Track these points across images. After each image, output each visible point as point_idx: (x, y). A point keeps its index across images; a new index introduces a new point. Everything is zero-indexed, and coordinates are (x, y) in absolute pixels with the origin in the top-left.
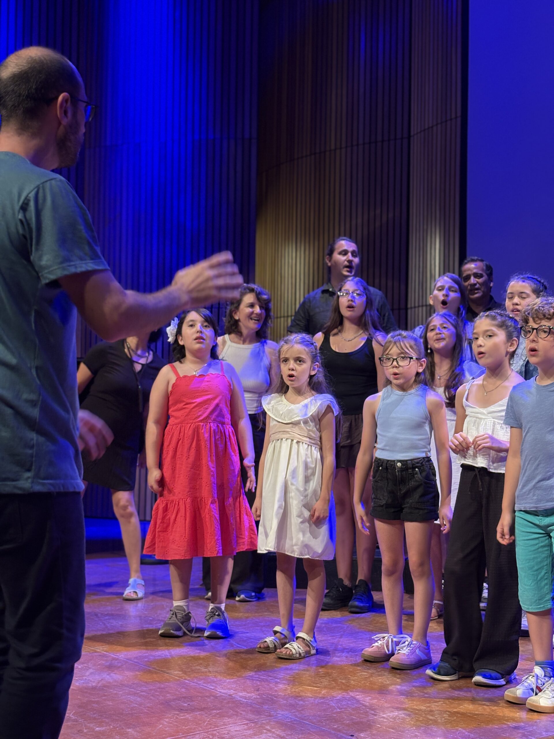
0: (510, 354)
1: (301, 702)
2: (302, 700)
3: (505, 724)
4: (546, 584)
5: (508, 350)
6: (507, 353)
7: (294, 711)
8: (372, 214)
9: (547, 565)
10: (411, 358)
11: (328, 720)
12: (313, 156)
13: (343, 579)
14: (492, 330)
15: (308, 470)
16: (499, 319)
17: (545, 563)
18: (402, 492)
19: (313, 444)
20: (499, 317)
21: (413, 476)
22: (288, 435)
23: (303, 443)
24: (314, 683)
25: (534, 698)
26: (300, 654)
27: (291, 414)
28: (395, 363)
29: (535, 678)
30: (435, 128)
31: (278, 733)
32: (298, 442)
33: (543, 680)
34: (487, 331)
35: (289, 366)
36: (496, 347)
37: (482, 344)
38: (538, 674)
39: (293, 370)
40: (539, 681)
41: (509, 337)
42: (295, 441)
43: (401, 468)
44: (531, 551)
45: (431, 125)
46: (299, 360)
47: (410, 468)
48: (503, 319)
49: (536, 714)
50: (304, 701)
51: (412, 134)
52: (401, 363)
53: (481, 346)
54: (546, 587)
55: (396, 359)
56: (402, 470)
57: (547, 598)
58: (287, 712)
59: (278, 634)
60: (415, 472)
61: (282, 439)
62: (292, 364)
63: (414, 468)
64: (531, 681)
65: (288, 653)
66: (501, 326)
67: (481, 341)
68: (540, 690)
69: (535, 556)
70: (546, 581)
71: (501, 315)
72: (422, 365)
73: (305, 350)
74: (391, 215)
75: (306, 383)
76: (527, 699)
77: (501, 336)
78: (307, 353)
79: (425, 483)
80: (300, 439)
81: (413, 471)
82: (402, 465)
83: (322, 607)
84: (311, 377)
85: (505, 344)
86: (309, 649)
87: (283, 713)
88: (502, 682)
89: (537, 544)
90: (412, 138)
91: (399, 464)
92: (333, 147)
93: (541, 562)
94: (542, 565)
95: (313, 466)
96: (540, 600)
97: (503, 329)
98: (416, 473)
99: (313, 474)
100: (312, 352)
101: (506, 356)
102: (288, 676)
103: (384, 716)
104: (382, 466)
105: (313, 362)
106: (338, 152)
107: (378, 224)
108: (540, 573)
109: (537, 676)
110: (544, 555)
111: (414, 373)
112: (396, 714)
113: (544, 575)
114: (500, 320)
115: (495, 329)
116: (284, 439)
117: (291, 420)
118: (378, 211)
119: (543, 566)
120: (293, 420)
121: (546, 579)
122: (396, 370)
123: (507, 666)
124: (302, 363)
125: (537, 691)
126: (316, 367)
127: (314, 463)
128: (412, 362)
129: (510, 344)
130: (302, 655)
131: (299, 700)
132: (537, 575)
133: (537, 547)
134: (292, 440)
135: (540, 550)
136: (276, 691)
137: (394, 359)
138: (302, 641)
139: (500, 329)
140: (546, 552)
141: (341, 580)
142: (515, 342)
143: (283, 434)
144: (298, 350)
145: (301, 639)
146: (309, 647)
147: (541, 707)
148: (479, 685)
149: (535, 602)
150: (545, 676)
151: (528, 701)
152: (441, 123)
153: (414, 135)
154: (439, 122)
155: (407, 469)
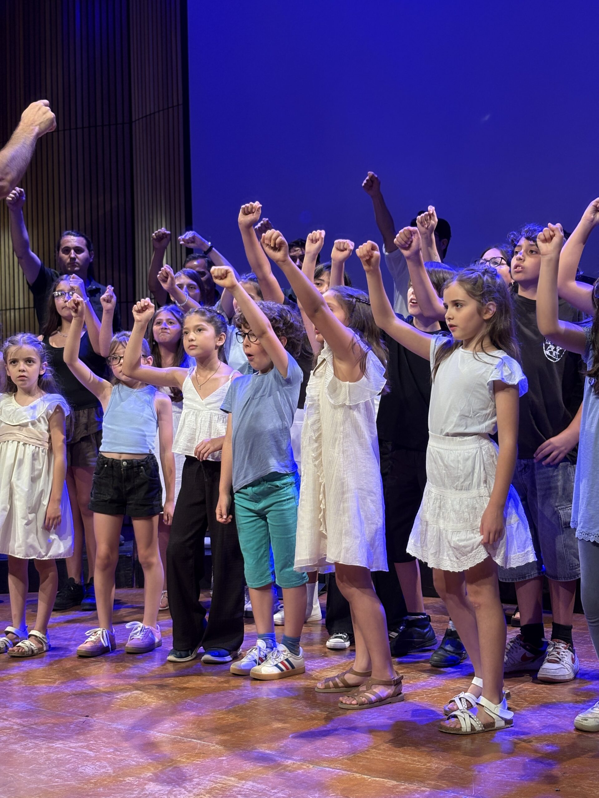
0: (219, 348)
1: (36, 693)
2: (37, 691)
3: (230, 693)
4: (266, 561)
6: (217, 346)
7: (29, 701)
9: (265, 543)
11: (63, 705)
13: (74, 577)
14: (202, 325)
15: (34, 471)
17: (264, 542)
18: (127, 489)
19: (41, 445)
20: (208, 313)
21: (139, 474)
22: (15, 437)
23: (29, 445)
24: (48, 675)
25: (257, 667)
26: (33, 651)
27: (19, 417)
29: (258, 650)
30: (157, 114)
31: (14, 721)
32: (25, 444)
33: (265, 652)
34: (198, 326)
35: (20, 366)
36: (206, 341)
37: (194, 339)
38: (260, 646)
39: (24, 371)
40: (262, 653)
41: (218, 332)
42: (21, 443)
43: (127, 467)
44: (250, 533)
45: (152, 112)
46: (29, 361)
47: (136, 467)
48: (212, 315)
49: (259, 682)
50: (39, 692)
51: (133, 120)
53: (192, 340)
54: (266, 564)
56: (127, 468)
57: (268, 574)
58: (22, 703)
59: (10, 635)
60: (140, 470)
61: (8, 441)
62: (22, 365)
63: (139, 466)
64: (254, 654)
65: (20, 651)
66: (210, 321)
67: (192, 335)
68: (262, 661)
69: (254, 536)
70: (266, 559)
71: (210, 311)
73: (34, 350)
74: (114, 203)
75: (36, 383)
76: (250, 670)
77: (210, 331)
78: (37, 354)
79: (150, 480)
80: (27, 441)
81: (138, 469)
82: (128, 464)
83: (53, 607)
84: (40, 376)
85: (215, 338)
86: (41, 646)
87: (18, 703)
88: (228, 658)
89: (255, 525)
90: (134, 124)
91: (125, 463)
93: (261, 541)
94: (261, 544)
95: (41, 467)
96: (261, 576)
97: (213, 325)
99: (39, 476)
100: (41, 352)
101: (214, 350)
102: (22, 672)
103: (118, 697)
104: (107, 464)
105: (42, 362)
107: (101, 212)
108: (260, 552)
109: (260, 648)
110: (262, 535)
112: (129, 694)
113: (264, 553)
114: (209, 316)
116: (10, 441)
117: (18, 422)
118: (101, 199)
119: (263, 545)
120: (21, 422)
121: (266, 556)
123: (233, 643)
124: (32, 363)
125: (260, 662)
126: (44, 366)
127: (41, 465)
129: (219, 339)
130: (35, 652)
131: (34, 692)
132: (258, 554)
133: (255, 528)
134: (19, 442)
135: (258, 530)
136: (10, 686)
137: (121, 358)
138: (35, 639)
139: (209, 324)
140: (264, 532)
141: (72, 579)
142: (223, 337)
143: (10, 436)
144: (28, 351)
145: (33, 637)
146: (42, 644)
147: (263, 675)
148: (207, 662)
149: (257, 579)
150: (267, 647)
151: (251, 671)
152: (163, 110)
153: (135, 121)
154: (161, 109)
155: (132, 467)
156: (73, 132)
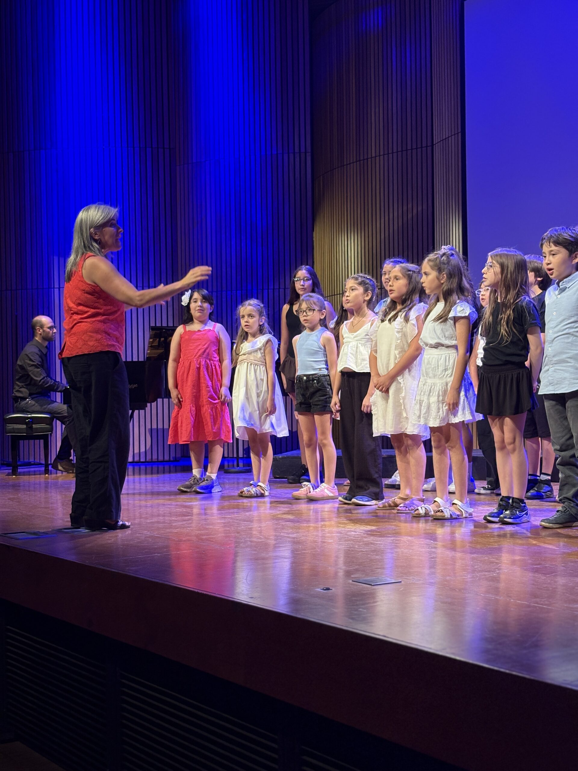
0: (367, 301)
5: (365, 299)
6: (364, 301)
8: (405, 208)
10: (314, 310)
12: (358, 163)
14: (354, 286)
16: (360, 280)
18: (308, 395)
19: (260, 364)
21: (313, 385)
23: (255, 364)
28: (305, 314)
30: (450, 138)
34: (352, 287)
35: (245, 320)
36: (356, 296)
39: (248, 322)
41: (366, 291)
42: (250, 364)
45: (447, 137)
46: (251, 316)
51: (434, 143)
52: (308, 314)
53: (348, 296)
55: (305, 311)
56: (307, 381)
62: (247, 318)
63: (313, 380)
66: (360, 284)
67: (348, 293)
72: (323, 314)
73: (254, 309)
74: (420, 209)
75: (258, 330)
77: (360, 290)
78: (256, 311)
79: (321, 389)
80: (252, 362)
81: (312, 382)
82: (307, 378)
84: (260, 326)
85: (363, 295)
90: (434, 146)
91: (305, 378)
92: (374, 155)
97: (362, 286)
98: (315, 384)
100: (259, 310)
101: (364, 302)
104: (298, 380)
105: (260, 316)
106: (378, 158)
107: (410, 216)
111: (319, 319)
115: (356, 286)
118: (410, 206)
122: (305, 318)
126: (262, 319)
128: (315, 312)
129: (366, 295)
130: (259, 495)
137: (304, 311)
139: (360, 286)
142: (369, 294)
144: (249, 310)
152: (454, 135)
153: (436, 144)
154: (453, 134)
155: (309, 381)
156: (391, 155)
